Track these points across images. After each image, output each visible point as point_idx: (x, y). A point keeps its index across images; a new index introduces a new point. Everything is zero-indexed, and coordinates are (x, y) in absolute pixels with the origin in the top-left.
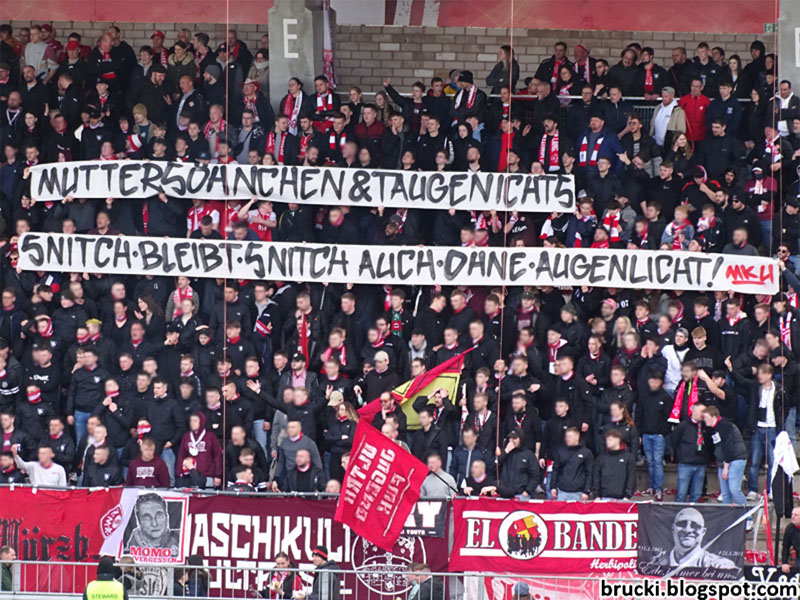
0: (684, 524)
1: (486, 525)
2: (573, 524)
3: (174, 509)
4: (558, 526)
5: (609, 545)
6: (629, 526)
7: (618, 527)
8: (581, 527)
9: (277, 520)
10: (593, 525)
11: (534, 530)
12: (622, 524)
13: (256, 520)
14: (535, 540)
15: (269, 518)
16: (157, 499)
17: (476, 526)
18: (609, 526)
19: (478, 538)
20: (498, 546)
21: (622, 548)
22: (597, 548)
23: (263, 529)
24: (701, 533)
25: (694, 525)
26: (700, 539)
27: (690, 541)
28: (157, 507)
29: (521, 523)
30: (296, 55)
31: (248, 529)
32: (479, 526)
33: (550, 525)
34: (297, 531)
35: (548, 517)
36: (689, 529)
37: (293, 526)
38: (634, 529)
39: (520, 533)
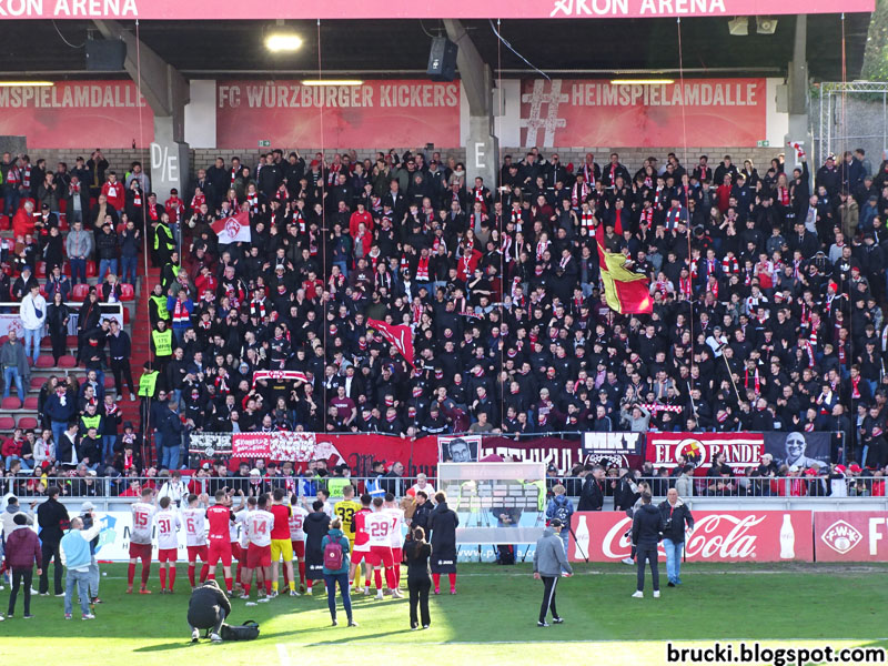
0: (792, 442)
1: (668, 448)
2: (721, 446)
3: (473, 447)
4: (712, 448)
5: (743, 459)
6: (755, 448)
7: (749, 448)
8: (726, 448)
9: (537, 451)
10: (734, 447)
11: (697, 451)
12: (751, 446)
13: (524, 451)
14: (698, 457)
15: (532, 451)
16: (463, 442)
17: (662, 450)
18: (743, 447)
19: (663, 457)
20: (675, 461)
21: (751, 461)
22: (736, 461)
23: (528, 457)
24: (804, 446)
25: (799, 442)
26: (803, 450)
27: (797, 453)
28: (463, 446)
29: (689, 447)
30: (483, 166)
31: (519, 457)
32: (663, 450)
33: (707, 447)
34: (550, 458)
35: (706, 442)
36: (796, 445)
37: (547, 454)
38: (758, 450)
39: (688, 453)
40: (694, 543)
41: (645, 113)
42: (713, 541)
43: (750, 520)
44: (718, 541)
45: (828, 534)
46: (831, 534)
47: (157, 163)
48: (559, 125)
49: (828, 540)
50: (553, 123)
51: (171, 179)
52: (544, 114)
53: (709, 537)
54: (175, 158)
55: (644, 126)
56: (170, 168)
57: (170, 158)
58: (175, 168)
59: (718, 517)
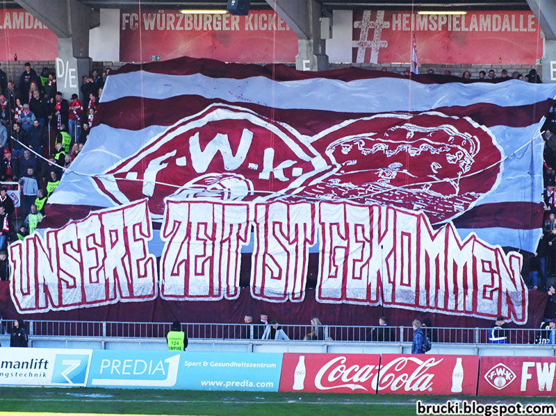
40: (386, 379)
41: (449, 37)
42: (400, 378)
43: (431, 362)
44: (404, 378)
45: (489, 374)
46: (492, 374)
47: (61, 73)
48: (382, 46)
49: (489, 379)
50: (377, 44)
51: (71, 86)
52: (371, 37)
53: (397, 374)
54: (74, 70)
55: (448, 47)
56: (71, 77)
57: (71, 70)
58: (74, 77)
59: (406, 359)
